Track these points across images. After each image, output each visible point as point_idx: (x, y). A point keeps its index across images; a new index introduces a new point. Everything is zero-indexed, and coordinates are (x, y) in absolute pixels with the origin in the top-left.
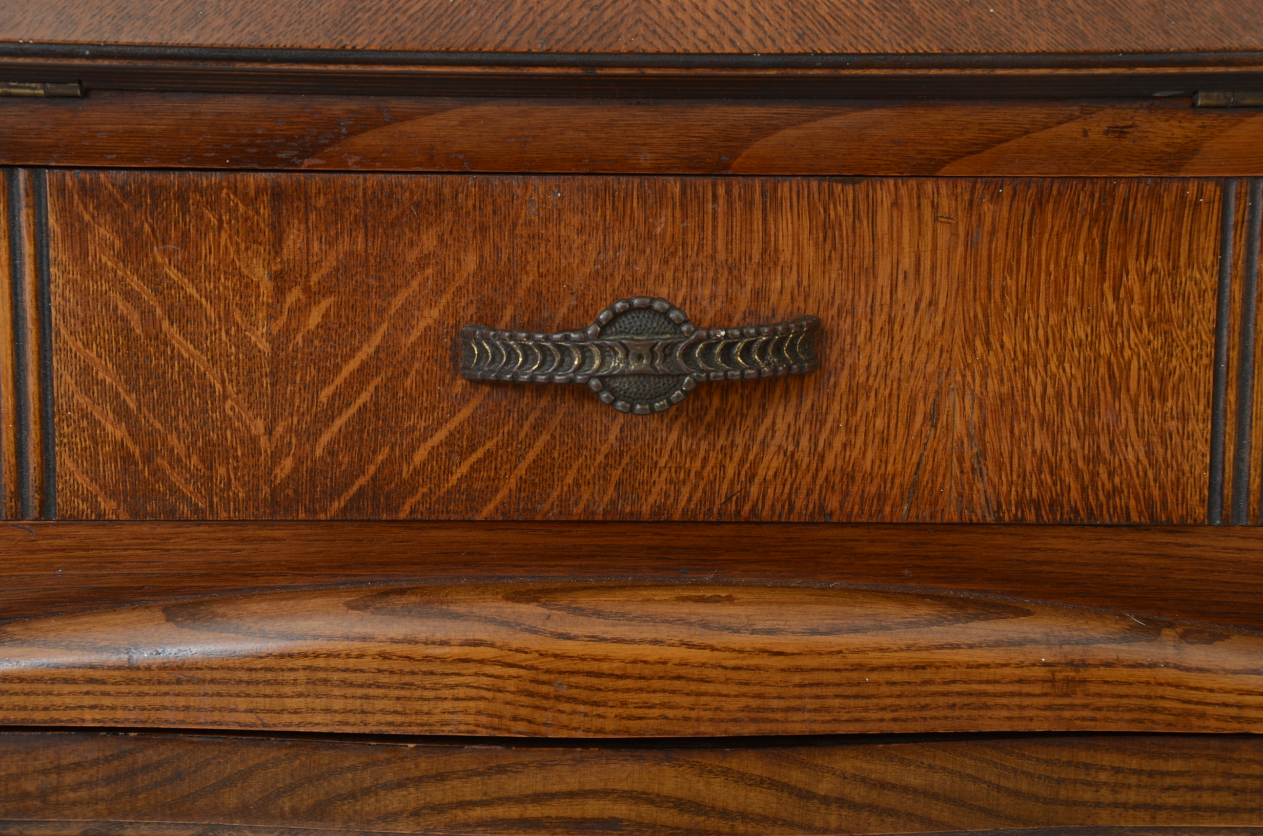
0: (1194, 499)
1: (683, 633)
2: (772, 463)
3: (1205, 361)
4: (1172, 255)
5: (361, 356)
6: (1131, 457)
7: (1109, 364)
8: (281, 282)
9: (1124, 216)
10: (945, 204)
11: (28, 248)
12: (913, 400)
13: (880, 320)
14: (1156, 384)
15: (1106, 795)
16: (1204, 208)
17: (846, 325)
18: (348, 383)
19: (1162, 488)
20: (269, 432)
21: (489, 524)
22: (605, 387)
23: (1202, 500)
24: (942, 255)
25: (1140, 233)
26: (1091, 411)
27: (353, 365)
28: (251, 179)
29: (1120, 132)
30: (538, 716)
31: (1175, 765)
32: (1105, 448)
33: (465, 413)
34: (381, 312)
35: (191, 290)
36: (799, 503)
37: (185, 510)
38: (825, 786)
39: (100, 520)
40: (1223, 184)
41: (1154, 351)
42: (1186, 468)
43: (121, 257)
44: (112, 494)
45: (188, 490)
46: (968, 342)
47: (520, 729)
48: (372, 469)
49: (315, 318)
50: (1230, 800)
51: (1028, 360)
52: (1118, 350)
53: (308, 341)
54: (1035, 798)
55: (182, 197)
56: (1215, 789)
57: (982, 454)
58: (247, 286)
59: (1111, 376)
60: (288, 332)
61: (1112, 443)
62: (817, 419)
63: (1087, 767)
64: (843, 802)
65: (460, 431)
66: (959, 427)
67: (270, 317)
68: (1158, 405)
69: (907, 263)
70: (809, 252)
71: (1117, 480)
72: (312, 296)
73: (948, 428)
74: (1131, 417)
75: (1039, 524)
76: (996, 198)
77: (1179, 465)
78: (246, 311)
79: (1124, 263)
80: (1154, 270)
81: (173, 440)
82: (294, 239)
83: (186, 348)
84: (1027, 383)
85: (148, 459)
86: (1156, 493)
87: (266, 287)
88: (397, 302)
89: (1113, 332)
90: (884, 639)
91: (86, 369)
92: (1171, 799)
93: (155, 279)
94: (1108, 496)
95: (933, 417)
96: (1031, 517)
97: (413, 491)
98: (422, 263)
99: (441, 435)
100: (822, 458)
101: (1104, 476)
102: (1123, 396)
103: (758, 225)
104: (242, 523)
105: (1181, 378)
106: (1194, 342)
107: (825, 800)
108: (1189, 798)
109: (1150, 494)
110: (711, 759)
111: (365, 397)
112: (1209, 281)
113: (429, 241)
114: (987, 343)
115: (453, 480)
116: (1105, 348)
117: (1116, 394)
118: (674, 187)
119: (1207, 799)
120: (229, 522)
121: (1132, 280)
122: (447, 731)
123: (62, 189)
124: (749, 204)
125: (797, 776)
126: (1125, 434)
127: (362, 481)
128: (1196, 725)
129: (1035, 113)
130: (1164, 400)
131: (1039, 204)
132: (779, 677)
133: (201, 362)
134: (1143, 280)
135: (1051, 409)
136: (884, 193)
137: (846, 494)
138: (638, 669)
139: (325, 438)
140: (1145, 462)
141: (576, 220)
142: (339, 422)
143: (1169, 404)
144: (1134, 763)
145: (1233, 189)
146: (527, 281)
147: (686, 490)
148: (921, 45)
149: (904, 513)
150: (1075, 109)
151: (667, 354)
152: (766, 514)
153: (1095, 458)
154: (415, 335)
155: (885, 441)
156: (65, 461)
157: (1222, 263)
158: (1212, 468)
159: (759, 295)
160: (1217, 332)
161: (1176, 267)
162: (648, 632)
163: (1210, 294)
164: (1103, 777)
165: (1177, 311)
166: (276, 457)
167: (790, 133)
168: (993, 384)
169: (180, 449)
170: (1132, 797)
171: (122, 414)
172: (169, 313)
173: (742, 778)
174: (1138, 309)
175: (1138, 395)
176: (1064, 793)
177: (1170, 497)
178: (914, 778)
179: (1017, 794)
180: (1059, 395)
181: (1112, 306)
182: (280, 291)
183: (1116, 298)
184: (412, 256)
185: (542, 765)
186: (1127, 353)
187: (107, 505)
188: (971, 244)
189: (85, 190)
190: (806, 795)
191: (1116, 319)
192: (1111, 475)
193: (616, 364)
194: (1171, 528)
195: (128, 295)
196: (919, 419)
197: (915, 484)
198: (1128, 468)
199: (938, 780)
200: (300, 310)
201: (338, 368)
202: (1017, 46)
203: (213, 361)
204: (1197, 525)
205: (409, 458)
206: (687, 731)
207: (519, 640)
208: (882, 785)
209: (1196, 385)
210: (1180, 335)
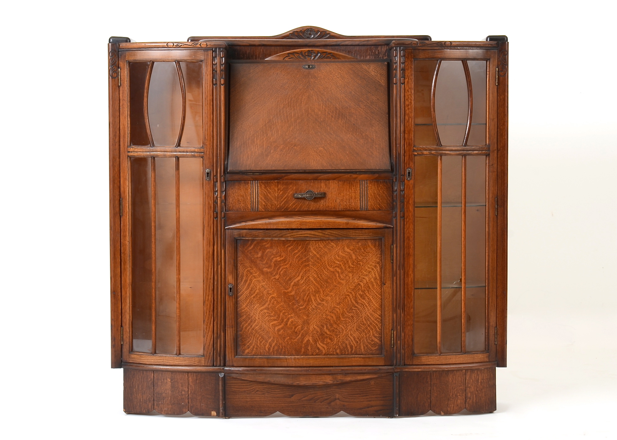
0: (359, 208)
1: (314, 219)
2: (321, 205)
3: (359, 196)
4: (356, 187)
5: (285, 196)
8: (278, 190)
9: (352, 183)
10: (336, 182)
11: (256, 187)
12: (334, 200)
13: (331, 192)
15: (351, 234)
16: (358, 183)
17: (328, 193)
18: (284, 199)
20: (277, 203)
21: (296, 211)
22: (307, 198)
24: (336, 187)
25: (353, 185)
26: (349, 200)
27: (284, 197)
28: (276, 181)
29: (351, 176)
30: (301, 226)
31: (357, 231)
33: (294, 201)
34: (287, 192)
35: (270, 191)
36: (324, 209)
37: (270, 210)
38: (326, 233)
39: (262, 211)
40: (360, 180)
41: (355, 195)
43: (264, 188)
44: (263, 209)
45: (270, 208)
46: (339, 194)
47: (299, 228)
48: (286, 206)
49: (281, 193)
50: (362, 235)
51: (344, 196)
52: (352, 195)
53: (280, 195)
54: (345, 234)
55: (270, 183)
56: (361, 234)
57: (340, 204)
58: (275, 190)
59: (351, 197)
60: (279, 194)
62: (325, 201)
63: (350, 232)
64: (328, 235)
65: (294, 203)
66: (338, 202)
67: (277, 193)
69: (333, 187)
70: (324, 187)
71: (352, 207)
72: (281, 191)
73: (337, 202)
75: (345, 211)
76: (340, 182)
77: (357, 205)
78: (275, 192)
79: (352, 187)
81: (269, 204)
82: (279, 186)
83: (270, 196)
84: (344, 198)
85: (266, 206)
87: (277, 190)
88: (288, 191)
89: (351, 193)
90: (331, 220)
91: (261, 198)
92: (357, 235)
93: (267, 190)
95: (336, 201)
96: (345, 210)
97: (290, 208)
98: (290, 188)
99: (292, 203)
100: (326, 205)
103: (320, 184)
104: (274, 211)
105: (357, 197)
107: (326, 234)
108: (359, 234)
109: (355, 208)
110: (316, 231)
111: (285, 200)
113: (291, 186)
114: (340, 195)
115: (293, 207)
116: (350, 195)
117: (352, 199)
118: (312, 181)
119: (360, 234)
120: (273, 211)
121: (352, 189)
122: (293, 228)
123: (259, 182)
124: (319, 182)
125: (324, 232)
126: (352, 202)
127: (285, 207)
128: (359, 227)
129: (344, 174)
130: (356, 199)
131: (344, 182)
132: (322, 223)
133: (271, 197)
134: (353, 189)
135: (346, 200)
136: (331, 181)
137: (328, 208)
138: (309, 222)
139: (282, 204)
141: (304, 184)
142: (283, 202)
144: (354, 231)
145: (361, 181)
146: (300, 189)
147: (314, 208)
148: (333, 169)
149: (333, 210)
150: (347, 174)
151: (312, 195)
152: (321, 210)
153: (350, 205)
154: (290, 195)
155: (331, 203)
156: (259, 206)
157: (360, 187)
158: (360, 205)
159: (320, 190)
160: (360, 193)
161: (356, 188)
162: (310, 219)
163: (359, 190)
164: (351, 232)
165: (356, 191)
166: (278, 205)
167: (323, 176)
168: (341, 198)
169: (269, 205)
170: (354, 234)
171: (264, 202)
172: (268, 193)
173: (319, 232)
174: (353, 191)
176: (348, 234)
177: (357, 208)
178: (334, 233)
179: (343, 234)
180: (347, 199)
181: (351, 191)
182: (278, 191)
184: (290, 187)
185: (301, 231)
187: (263, 210)
188: (338, 186)
189: (262, 182)
190: (325, 234)
193: (307, 196)
194: (357, 211)
195: (265, 191)
196: (334, 201)
197: (334, 207)
198: (353, 205)
199: (336, 233)
200: (280, 192)
201: (283, 198)
202: (341, 169)
203: (272, 197)
204: (359, 211)
205: (289, 205)
206: (314, 228)
207: (299, 220)
208: (331, 233)
210: (357, 194)
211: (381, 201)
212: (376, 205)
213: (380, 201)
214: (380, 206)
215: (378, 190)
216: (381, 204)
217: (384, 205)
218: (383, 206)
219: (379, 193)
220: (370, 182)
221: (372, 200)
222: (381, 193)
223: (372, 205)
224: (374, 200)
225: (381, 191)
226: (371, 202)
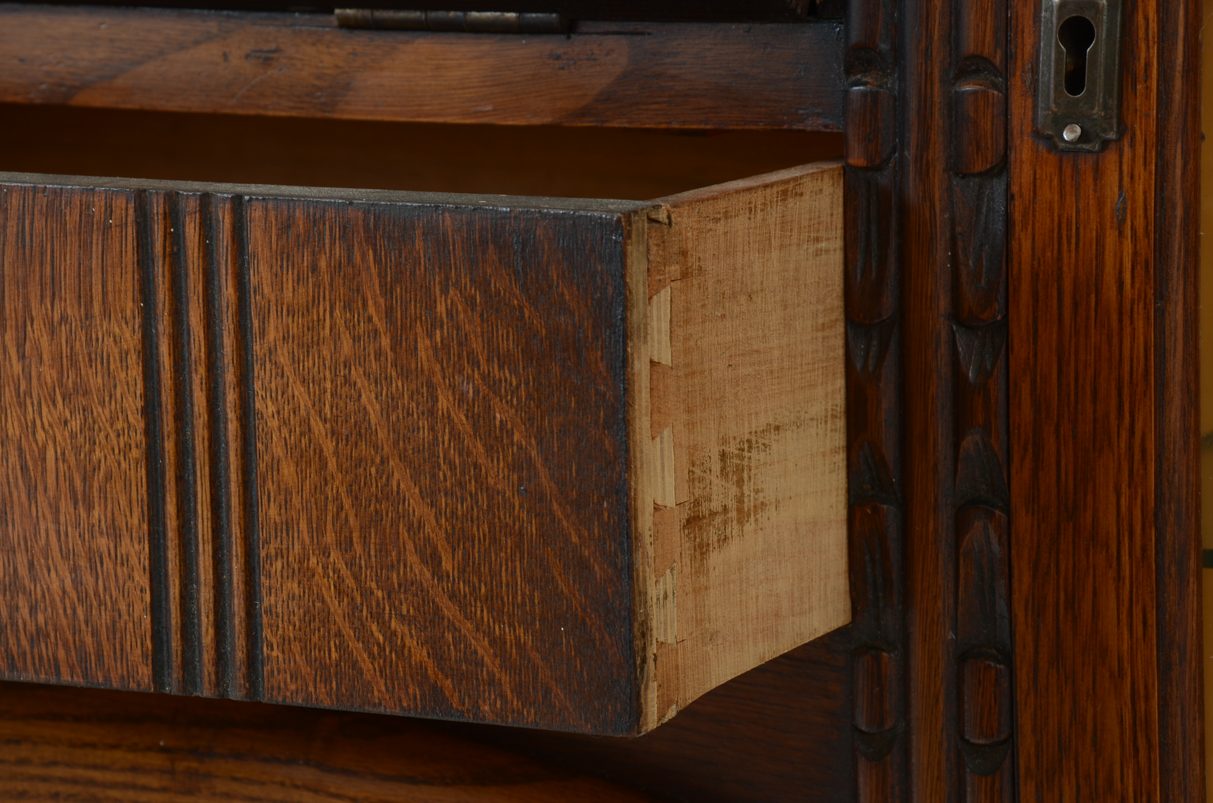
0: (135, 653)
3: (135, 453)
4: (84, 298)
6: (55, 586)
7: (20, 449)
9: (21, 239)
14: (78, 483)
16: (115, 232)
19: (95, 634)
23: (144, 655)
25: (42, 264)
32: (23, 571)
41: (73, 436)
42: (123, 608)
52: (30, 429)
59: (24, 468)
61: (31, 565)
68: (83, 514)
71: (41, 618)
74: (52, 527)
77: (115, 603)
79: (27, 306)
80: (64, 319)
86: (89, 640)
89: (22, 405)
94: (32, 641)
101: (25, 611)
102: (40, 497)
105: (108, 477)
106: (119, 425)
109: (82, 642)
112: (131, 339)
117: (31, 494)
121: (38, 332)
126: (46, 552)
130: (90, 508)
134: (52, 333)
140: (74, 595)
143: (96, 513)
158: (157, 607)
160: (147, 412)
161: (88, 316)
163: (133, 359)
174: (50, 374)
175: (57, 499)
177: (106, 647)
181: (17, 368)
183: (22, 356)
186: (41, 435)
191: (23, 387)
192: (33, 610)
198: (53, 601)
209: (127, 484)
210: (102, 414)
211: (447, 565)
212: (378, 617)
213: (433, 560)
214: (438, 656)
215: (405, 374)
216: (450, 610)
217: (497, 643)
218: (482, 647)
219: (425, 434)
220: (286, 226)
221: (318, 530)
222: (455, 435)
223: (326, 617)
224: (345, 545)
225: (444, 402)
226: (305, 574)
